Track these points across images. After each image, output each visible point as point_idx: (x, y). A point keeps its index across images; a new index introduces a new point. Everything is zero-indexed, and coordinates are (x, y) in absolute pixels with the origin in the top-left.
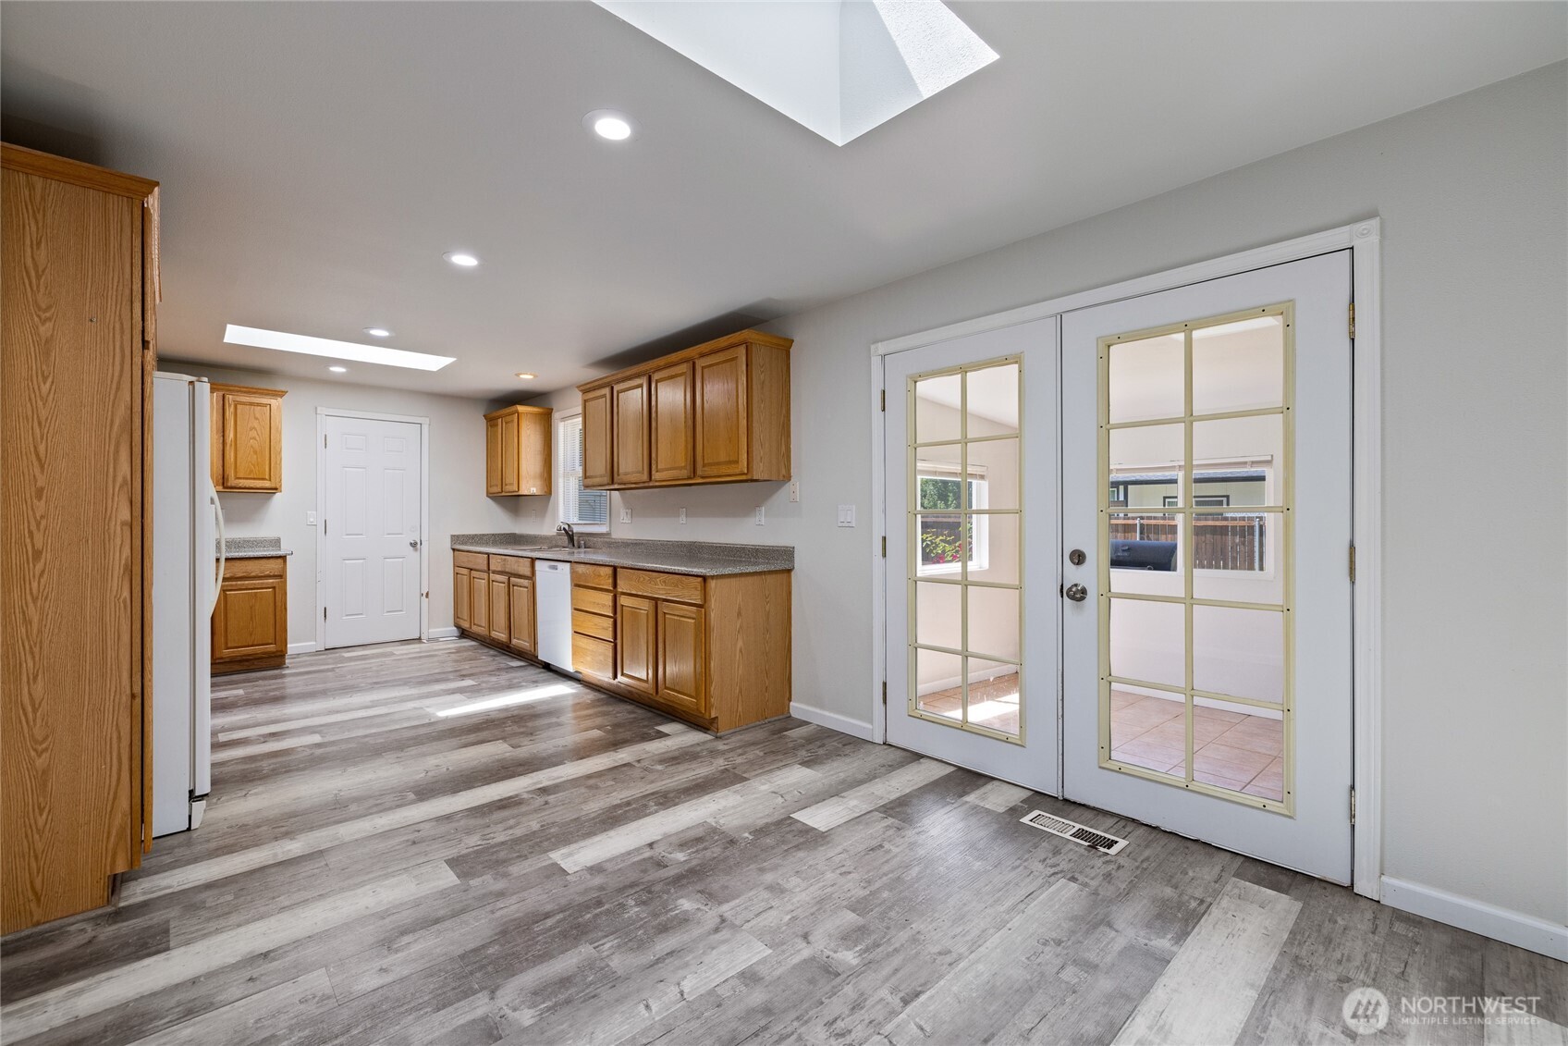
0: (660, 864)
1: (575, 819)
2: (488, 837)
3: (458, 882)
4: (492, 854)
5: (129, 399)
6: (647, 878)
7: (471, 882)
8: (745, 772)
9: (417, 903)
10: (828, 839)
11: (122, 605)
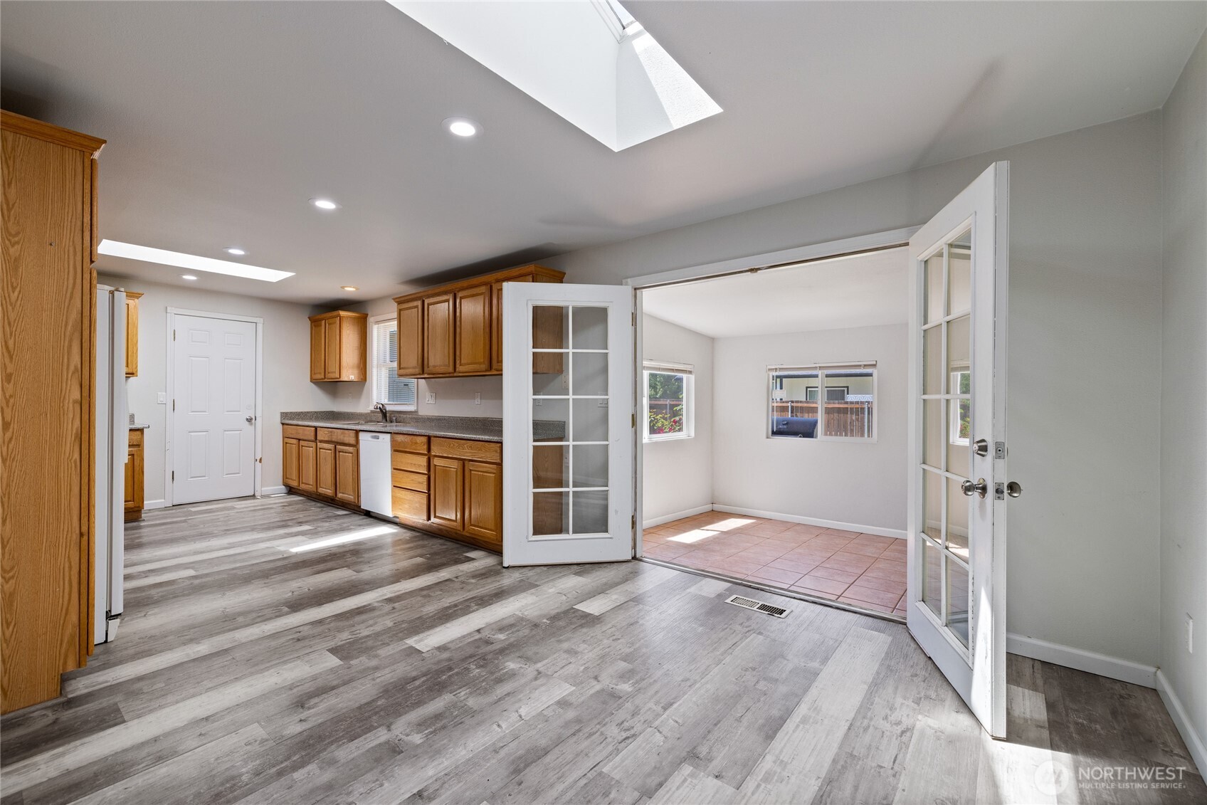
0: (488, 642)
1: (418, 618)
2: (355, 633)
3: (342, 663)
4: (362, 643)
5: (80, 306)
6: (480, 652)
7: (351, 662)
8: (536, 581)
9: (314, 678)
10: (601, 620)
11: (73, 465)
